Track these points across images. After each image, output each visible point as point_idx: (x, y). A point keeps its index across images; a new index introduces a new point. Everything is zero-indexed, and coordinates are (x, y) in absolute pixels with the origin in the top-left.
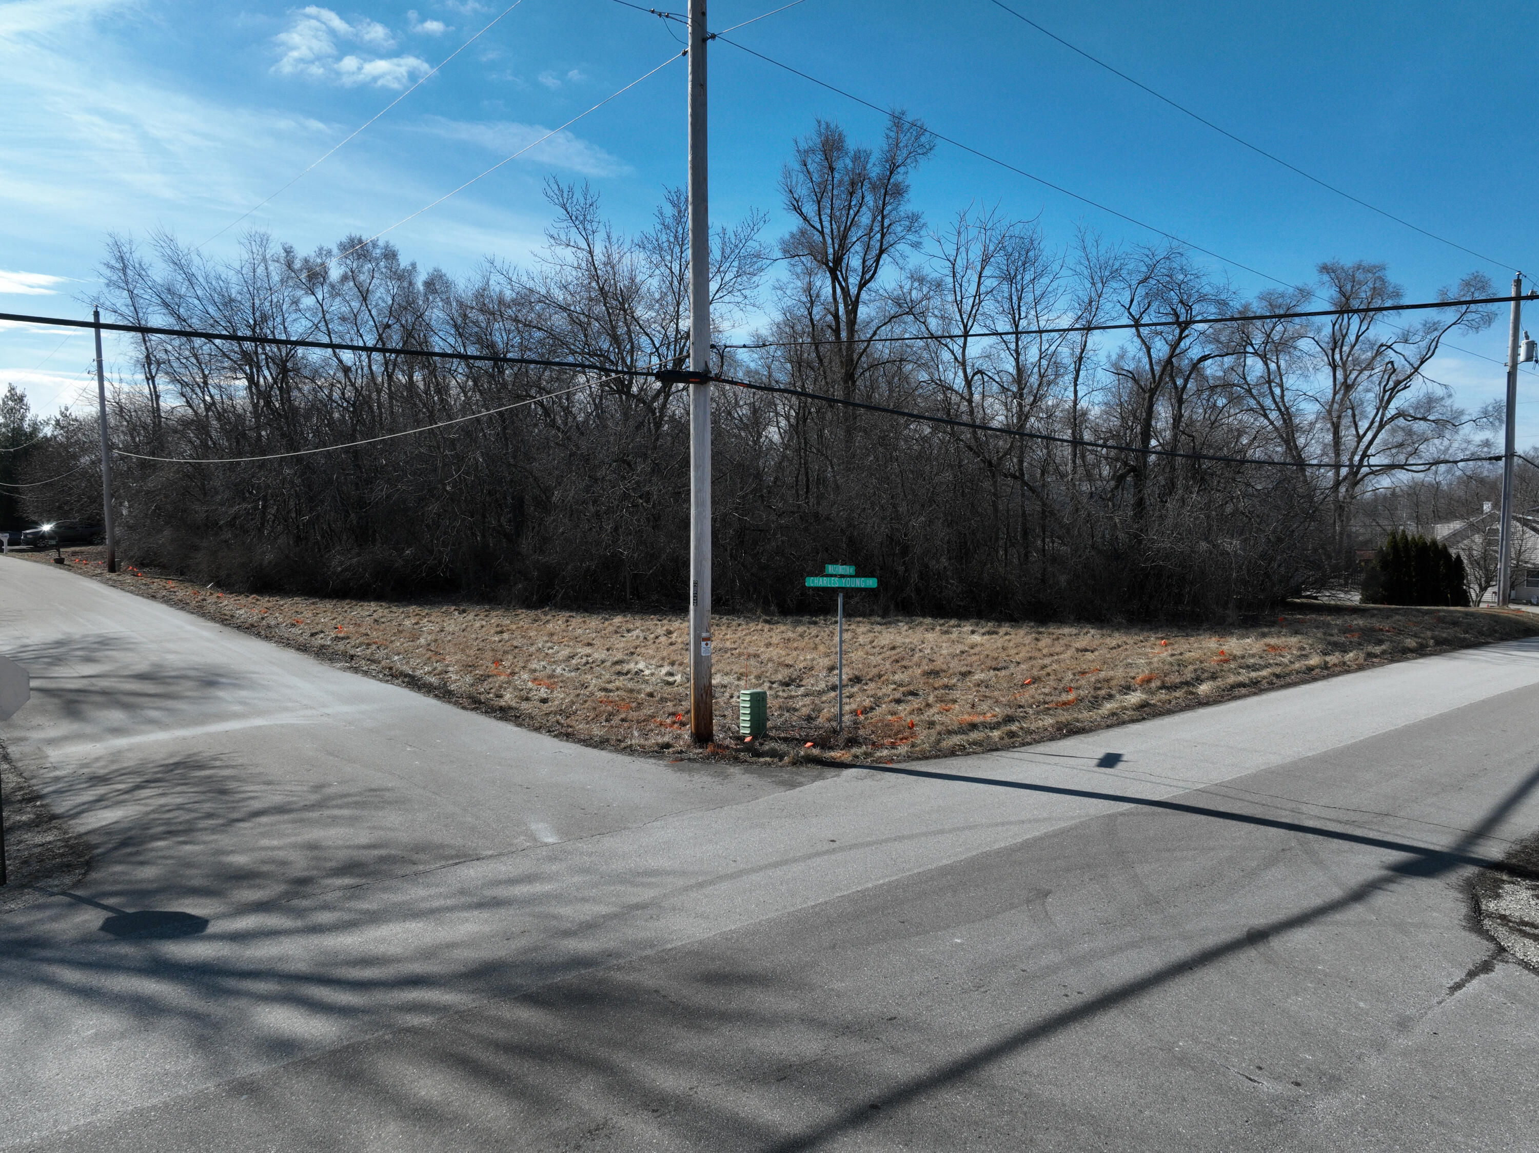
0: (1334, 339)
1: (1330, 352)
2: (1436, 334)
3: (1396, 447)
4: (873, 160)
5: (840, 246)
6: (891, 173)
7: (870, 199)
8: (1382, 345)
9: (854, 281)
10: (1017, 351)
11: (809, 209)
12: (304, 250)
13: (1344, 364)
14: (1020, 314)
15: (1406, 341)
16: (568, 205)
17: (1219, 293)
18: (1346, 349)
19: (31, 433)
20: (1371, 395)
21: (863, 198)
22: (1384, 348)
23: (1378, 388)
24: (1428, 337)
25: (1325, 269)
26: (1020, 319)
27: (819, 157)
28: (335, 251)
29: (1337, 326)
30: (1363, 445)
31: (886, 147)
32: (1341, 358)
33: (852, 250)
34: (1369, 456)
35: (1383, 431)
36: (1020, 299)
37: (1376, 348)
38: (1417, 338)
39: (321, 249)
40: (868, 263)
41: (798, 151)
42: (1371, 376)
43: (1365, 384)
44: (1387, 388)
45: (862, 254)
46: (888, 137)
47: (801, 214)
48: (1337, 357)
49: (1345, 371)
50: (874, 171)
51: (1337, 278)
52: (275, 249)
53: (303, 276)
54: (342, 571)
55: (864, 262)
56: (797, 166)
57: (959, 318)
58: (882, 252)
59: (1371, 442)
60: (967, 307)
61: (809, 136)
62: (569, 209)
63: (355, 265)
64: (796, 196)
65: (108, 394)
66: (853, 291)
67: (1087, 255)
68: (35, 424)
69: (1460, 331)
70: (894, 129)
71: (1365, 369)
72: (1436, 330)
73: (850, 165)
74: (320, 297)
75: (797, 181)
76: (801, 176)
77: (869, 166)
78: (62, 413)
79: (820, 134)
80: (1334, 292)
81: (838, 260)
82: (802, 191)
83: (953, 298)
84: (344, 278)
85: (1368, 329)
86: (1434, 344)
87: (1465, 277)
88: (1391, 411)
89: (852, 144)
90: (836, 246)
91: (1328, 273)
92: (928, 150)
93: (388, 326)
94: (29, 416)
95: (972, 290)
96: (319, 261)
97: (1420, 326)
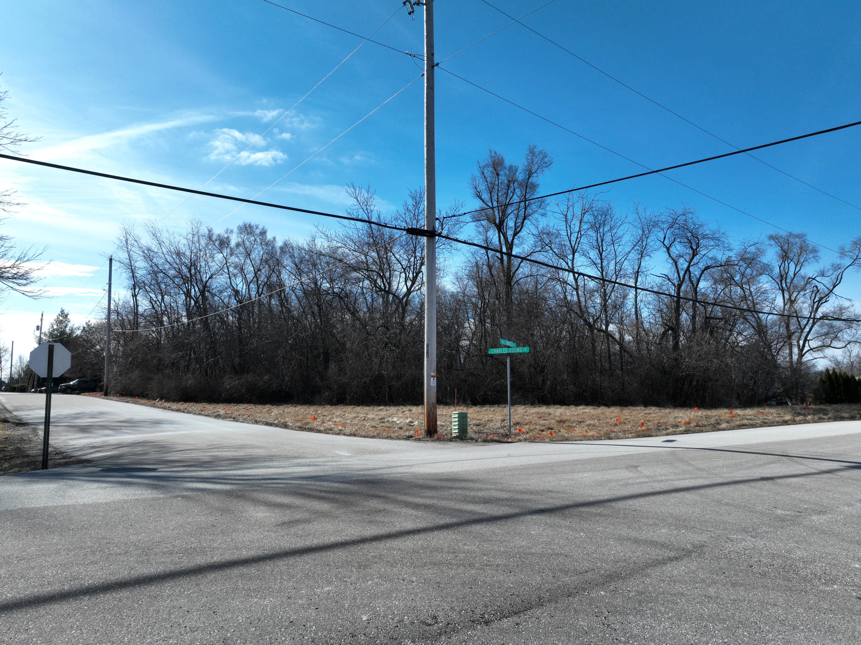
0: (781, 275)
1: (779, 282)
2: (839, 271)
3: (824, 335)
4: (520, 170)
5: (502, 215)
6: (529, 177)
7: (518, 191)
8: (809, 278)
9: (510, 233)
10: (602, 268)
11: (486, 196)
12: (219, 230)
13: (788, 289)
14: (602, 249)
15: (823, 275)
16: (358, 198)
17: (714, 233)
18: (788, 280)
19: (70, 334)
20: (806, 305)
21: (514, 190)
22: (811, 279)
23: (810, 301)
24: (836, 273)
25: (771, 237)
26: (602, 251)
27: (491, 169)
28: (236, 230)
29: (782, 268)
30: (804, 334)
31: (526, 164)
32: (786, 286)
33: (509, 217)
34: (809, 340)
35: (816, 326)
36: (602, 241)
37: (806, 280)
38: (830, 272)
39: (227, 229)
40: (518, 225)
41: (480, 167)
42: (805, 294)
43: (802, 299)
44: (815, 301)
45: (514, 220)
46: (527, 159)
47: (481, 199)
48: (784, 285)
49: (789, 292)
50: (520, 176)
51: (779, 242)
52: (204, 230)
53: (217, 243)
54: (229, 388)
55: (515, 224)
56: (479, 174)
57: (569, 245)
58: (525, 218)
59: (809, 332)
60: (573, 239)
61: (485, 158)
62: (359, 200)
63: (245, 238)
64: (478, 190)
65: (112, 307)
66: (510, 239)
67: (639, 217)
68: (72, 329)
69: (854, 270)
70: (530, 155)
71: (801, 290)
72: (839, 268)
73: (507, 172)
74: (225, 254)
75: (479, 183)
76: (481, 180)
77: (518, 173)
78: (87, 323)
79: (491, 157)
80: (778, 250)
81: (502, 222)
82: (482, 187)
83: (566, 234)
84: (238, 245)
85: (800, 270)
86: (840, 276)
87: (854, 240)
88: (819, 315)
89: (507, 163)
90: (501, 214)
91: (773, 240)
92: (548, 165)
93: (259, 270)
94: (70, 325)
95: (577, 229)
96: (226, 236)
97: (830, 267)
